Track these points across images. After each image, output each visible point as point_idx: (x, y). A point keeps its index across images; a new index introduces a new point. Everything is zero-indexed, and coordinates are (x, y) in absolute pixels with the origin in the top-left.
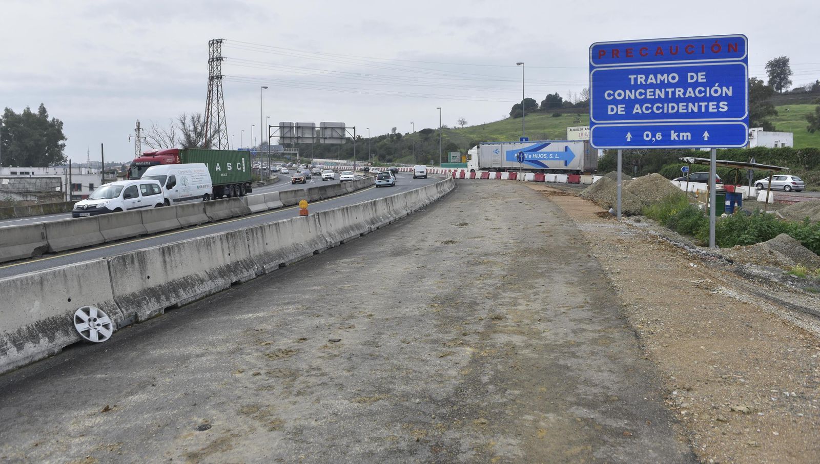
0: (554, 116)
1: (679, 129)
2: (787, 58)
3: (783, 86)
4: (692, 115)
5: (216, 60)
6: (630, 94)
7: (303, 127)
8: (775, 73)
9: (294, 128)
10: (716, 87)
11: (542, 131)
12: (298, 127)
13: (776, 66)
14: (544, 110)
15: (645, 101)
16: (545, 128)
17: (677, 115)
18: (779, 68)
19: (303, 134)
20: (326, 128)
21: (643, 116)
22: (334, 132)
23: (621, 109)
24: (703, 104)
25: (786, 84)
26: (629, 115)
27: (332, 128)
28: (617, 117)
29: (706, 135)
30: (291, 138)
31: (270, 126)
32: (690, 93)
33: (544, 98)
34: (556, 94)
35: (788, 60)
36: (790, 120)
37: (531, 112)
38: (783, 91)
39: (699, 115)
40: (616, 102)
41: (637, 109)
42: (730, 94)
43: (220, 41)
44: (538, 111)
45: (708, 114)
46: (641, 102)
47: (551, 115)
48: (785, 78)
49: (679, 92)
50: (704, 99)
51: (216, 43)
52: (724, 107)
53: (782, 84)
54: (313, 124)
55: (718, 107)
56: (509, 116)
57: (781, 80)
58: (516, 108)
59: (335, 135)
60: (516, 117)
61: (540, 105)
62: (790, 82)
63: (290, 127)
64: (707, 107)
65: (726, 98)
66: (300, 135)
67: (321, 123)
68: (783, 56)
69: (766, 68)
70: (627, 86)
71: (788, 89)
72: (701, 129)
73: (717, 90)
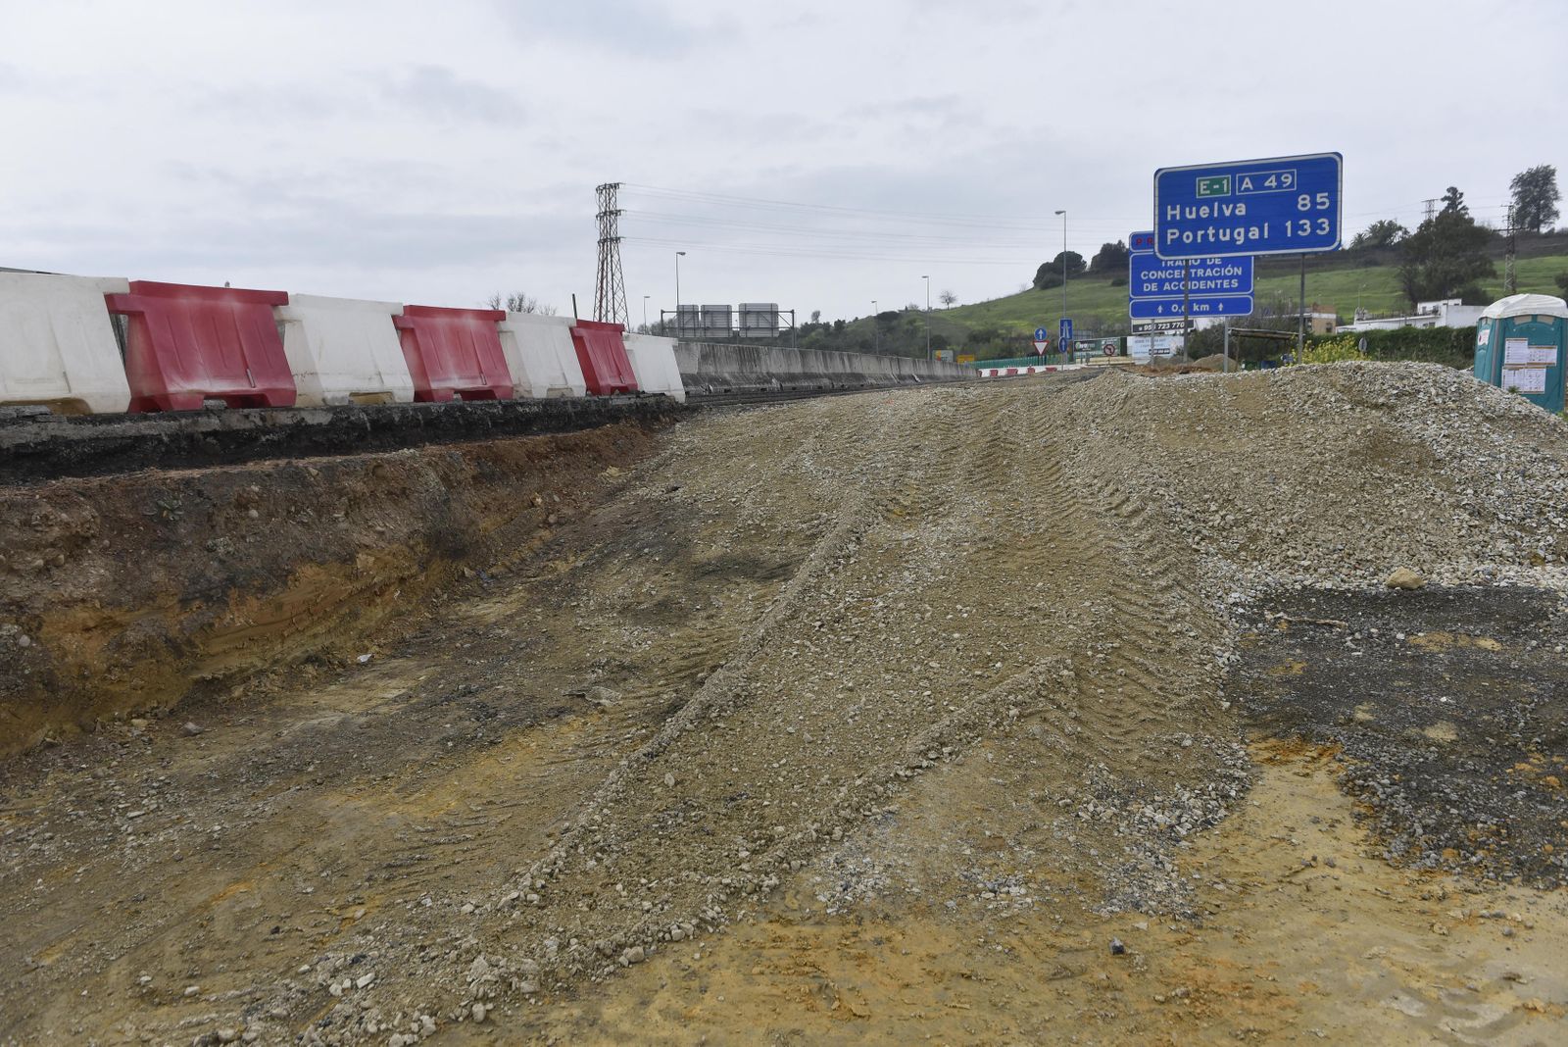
0: (1115, 284)
1: (1200, 302)
2: (1552, 168)
3: (1542, 221)
4: (1210, 290)
5: (609, 214)
6: (1161, 275)
8: (1526, 197)
10: (1229, 268)
11: (1093, 312)
13: (1530, 183)
14: (1098, 272)
15: (1173, 280)
16: (1098, 306)
17: (1199, 291)
18: (1535, 187)
19: (712, 322)
20: (748, 313)
21: (1171, 292)
23: (1154, 287)
24: (1219, 282)
25: (1548, 216)
26: (1160, 291)
27: (758, 312)
28: (1151, 293)
29: (1221, 306)
30: (694, 329)
31: (663, 312)
32: (1209, 273)
33: (1097, 251)
34: (1120, 242)
35: (1553, 173)
36: (1538, 285)
37: (1073, 278)
38: (1544, 230)
39: (1216, 290)
40: (1150, 281)
41: (1167, 287)
42: (1240, 273)
43: (615, 186)
44: (1085, 275)
45: (1223, 290)
46: (1170, 281)
47: (1110, 282)
48: (1548, 207)
49: (1200, 272)
50: (1220, 278)
51: (609, 189)
52: (1235, 284)
53: (1541, 217)
55: (1230, 284)
56: (1031, 285)
57: (1539, 209)
58: (1045, 269)
59: (762, 324)
60: (1045, 287)
61: (1089, 263)
62: (1556, 214)
63: (694, 312)
64: (1222, 284)
65: (1237, 277)
66: (708, 324)
68: (1545, 165)
69: (1511, 187)
70: (1159, 268)
71: (1552, 226)
72: (1218, 301)
73: (1230, 270)
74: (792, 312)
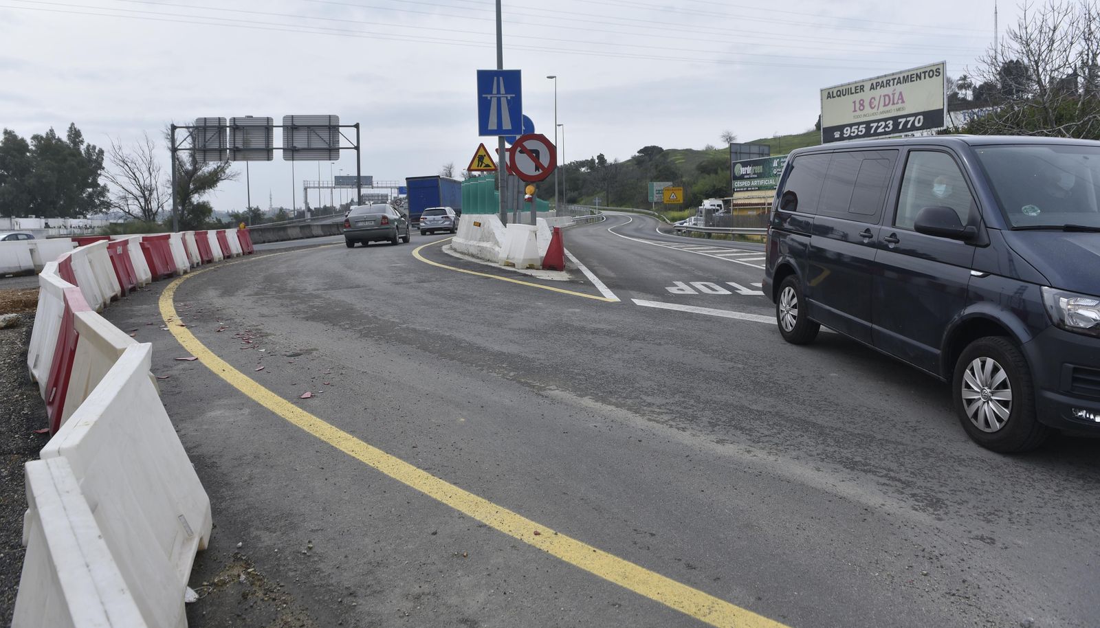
7: (243, 127)
9: (228, 129)
12: (237, 126)
19: (245, 142)
22: (314, 137)
27: (309, 127)
54: (269, 120)
67: (285, 118)
74: (357, 126)
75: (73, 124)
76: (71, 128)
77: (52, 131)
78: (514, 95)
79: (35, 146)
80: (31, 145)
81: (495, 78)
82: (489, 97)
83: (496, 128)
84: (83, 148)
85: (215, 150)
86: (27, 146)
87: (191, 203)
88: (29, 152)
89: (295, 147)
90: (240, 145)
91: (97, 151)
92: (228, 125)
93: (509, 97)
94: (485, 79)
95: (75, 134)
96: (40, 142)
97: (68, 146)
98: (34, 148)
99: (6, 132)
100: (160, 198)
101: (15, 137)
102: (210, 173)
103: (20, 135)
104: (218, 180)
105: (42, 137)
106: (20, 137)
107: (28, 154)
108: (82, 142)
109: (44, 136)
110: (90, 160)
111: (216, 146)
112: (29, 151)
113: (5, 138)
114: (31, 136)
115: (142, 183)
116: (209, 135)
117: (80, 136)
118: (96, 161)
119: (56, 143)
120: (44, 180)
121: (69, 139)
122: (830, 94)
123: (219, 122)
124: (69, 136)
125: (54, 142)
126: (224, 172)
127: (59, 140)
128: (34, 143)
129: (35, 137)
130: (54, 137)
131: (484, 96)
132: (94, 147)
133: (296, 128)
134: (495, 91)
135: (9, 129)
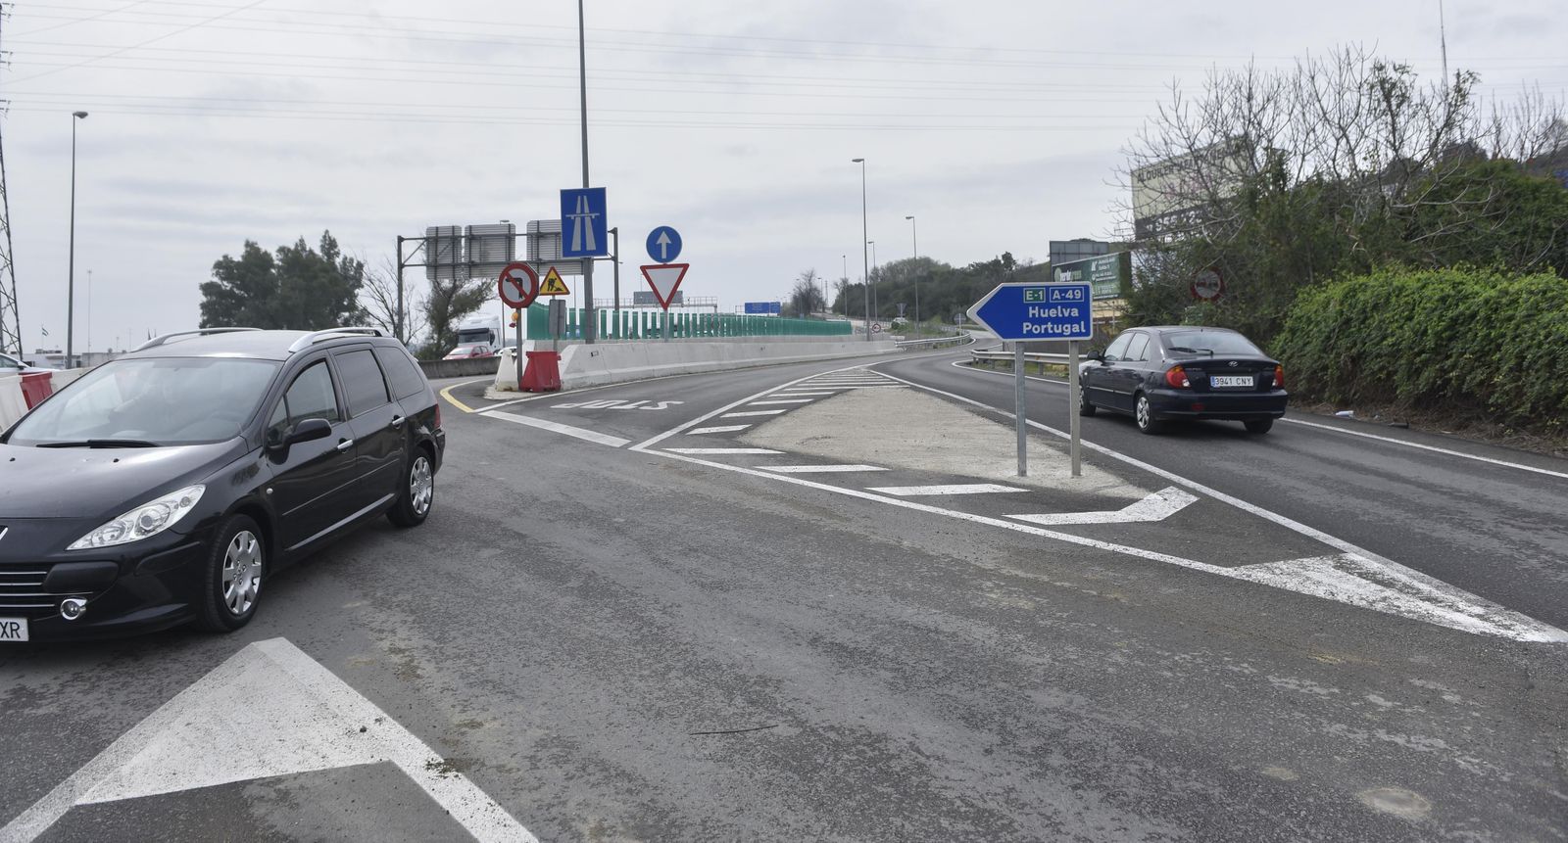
75: (327, 232)
76: (325, 237)
77: (302, 241)
78: (598, 214)
79: (281, 260)
80: (277, 260)
81: (579, 198)
82: (572, 217)
83: (579, 249)
84: (338, 261)
85: (448, 265)
86: (272, 260)
87: (449, 330)
88: (274, 268)
89: (541, 260)
90: (476, 259)
91: (354, 265)
92: (463, 234)
93: (593, 216)
94: (569, 198)
95: (330, 245)
96: (286, 255)
97: (320, 260)
98: (280, 264)
99: (248, 244)
100: (413, 324)
101: (258, 249)
102: (473, 292)
103: (263, 247)
104: (483, 300)
105: (289, 250)
106: (263, 250)
107: (273, 271)
108: (338, 254)
109: (292, 247)
110: (346, 278)
111: (448, 260)
112: (273, 266)
113: (246, 251)
114: (277, 248)
115: (390, 306)
116: (441, 247)
117: (336, 246)
118: (353, 278)
119: (307, 256)
120: (289, 303)
121: (322, 251)
122: (1141, 176)
123: (453, 231)
124: (322, 247)
125: (304, 254)
126: (491, 290)
127: (311, 251)
128: (280, 257)
129: (282, 250)
130: (304, 249)
131: (568, 216)
132: (352, 260)
133: (542, 236)
134: (578, 210)
135: (252, 240)
